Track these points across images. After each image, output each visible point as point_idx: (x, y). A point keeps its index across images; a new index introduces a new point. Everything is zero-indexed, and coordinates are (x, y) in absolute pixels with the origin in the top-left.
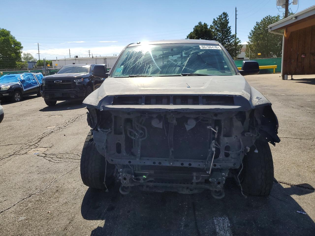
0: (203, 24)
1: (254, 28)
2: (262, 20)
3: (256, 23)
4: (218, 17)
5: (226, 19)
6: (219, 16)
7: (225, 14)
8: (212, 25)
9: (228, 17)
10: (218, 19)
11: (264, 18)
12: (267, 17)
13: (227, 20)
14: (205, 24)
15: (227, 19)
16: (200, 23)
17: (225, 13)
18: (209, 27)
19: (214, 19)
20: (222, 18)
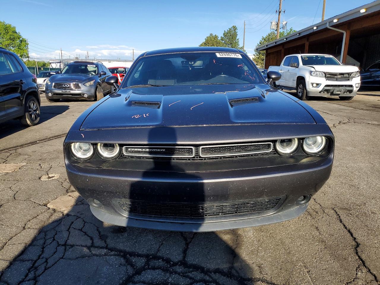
0: (214, 35)
1: (260, 42)
2: (267, 35)
6: (229, 29)
7: (235, 28)
8: (223, 36)
10: (228, 31)
11: (269, 33)
14: (216, 35)
15: (236, 31)
16: (211, 34)
17: (235, 26)
18: (219, 38)
19: (225, 31)
20: (232, 30)
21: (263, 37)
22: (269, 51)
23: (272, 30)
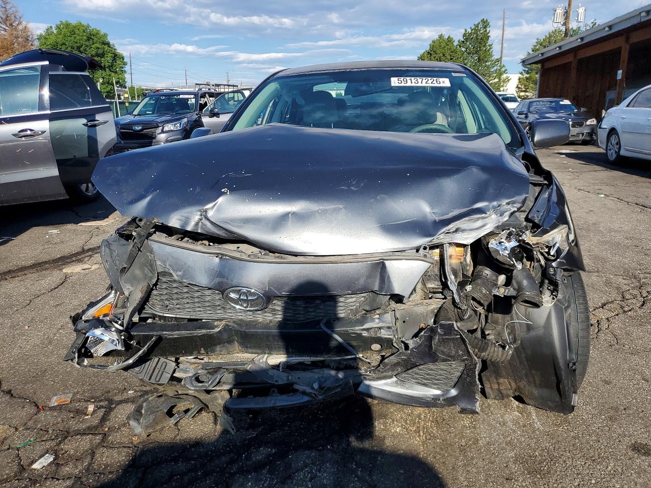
0: (446, 37)
1: (532, 49)
2: (546, 36)
3: (536, 41)
4: (473, 27)
5: (486, 31)
6: (475, 25)
7: (485, 23)
8: (462, 40)
9: (489, 27)
10: (472, 30)
11: (551, 32)
12: (555, 31)
13: (488, 32)
15: (488, 30)
17: (485, 20)
18: (456, 43)
19: (466, 31)
20: (479, 28)
21: (538, 39)
22: (548, 65)
23: (555, 25)
